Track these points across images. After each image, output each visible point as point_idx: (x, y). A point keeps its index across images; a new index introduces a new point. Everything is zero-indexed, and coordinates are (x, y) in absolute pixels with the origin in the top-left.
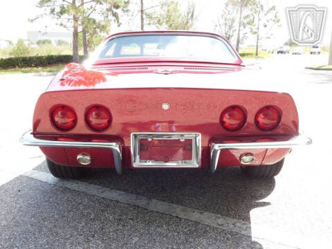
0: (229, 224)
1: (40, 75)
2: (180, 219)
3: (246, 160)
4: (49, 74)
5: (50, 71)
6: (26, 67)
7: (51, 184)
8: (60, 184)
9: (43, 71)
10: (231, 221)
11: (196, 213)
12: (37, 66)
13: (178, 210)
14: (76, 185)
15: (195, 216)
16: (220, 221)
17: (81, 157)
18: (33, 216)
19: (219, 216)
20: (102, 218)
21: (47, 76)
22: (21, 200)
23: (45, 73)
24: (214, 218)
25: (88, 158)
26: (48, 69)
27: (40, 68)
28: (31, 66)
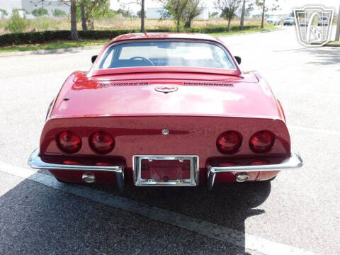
0: (224, 234)
1: (38, 54)
2: (180, 229)
3: (241, 178)
4: (47, 51)
5: (48, 49)
6: (23, 44)
7: (56, 189)
8: (66, 189)
9: (41, 49)
10: (226, 230)
11: (194, 222)
12: (34, 43)
13: (177, 219)
14: (80, 190)
15: (194, 225)
16: (217, 231)
17: (86, 176)
18: (42, 226)
19: (216, 225)
20: (107, 228)
21: (45, 54)
22: (29, 207)
23: (43, 51)
24: (211, 227)
25: (93, 177)
26: (46, 46)
27: (37, 45)
28: (28, 43)
